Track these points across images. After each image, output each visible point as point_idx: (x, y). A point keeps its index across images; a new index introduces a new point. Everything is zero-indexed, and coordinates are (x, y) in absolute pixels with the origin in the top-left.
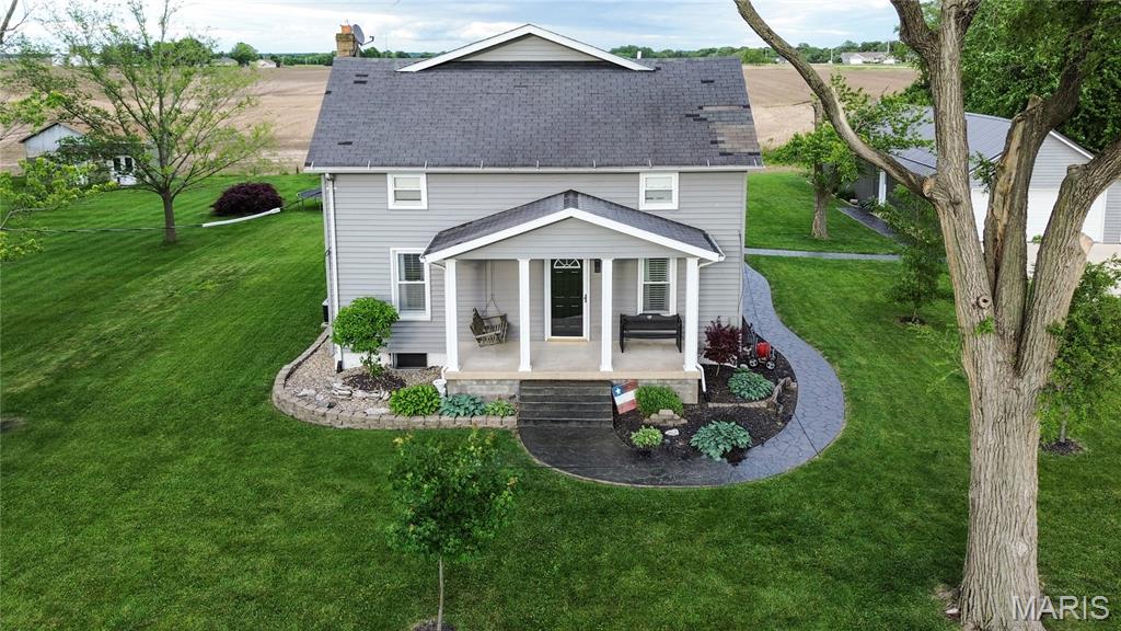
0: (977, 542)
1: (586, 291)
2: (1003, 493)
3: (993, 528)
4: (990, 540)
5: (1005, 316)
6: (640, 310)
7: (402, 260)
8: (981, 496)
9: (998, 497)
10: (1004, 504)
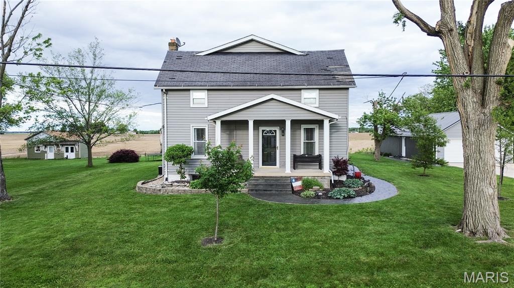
0: (469, 191)
1: (278, 144)
2: (480, 163)
3: (476, 181)
4: (475, 188)
5: (476, 83)
6: (302, 153)
7: (196, 131)
8: (470, 168)
9: (478, 166)
10: (481, 168)
